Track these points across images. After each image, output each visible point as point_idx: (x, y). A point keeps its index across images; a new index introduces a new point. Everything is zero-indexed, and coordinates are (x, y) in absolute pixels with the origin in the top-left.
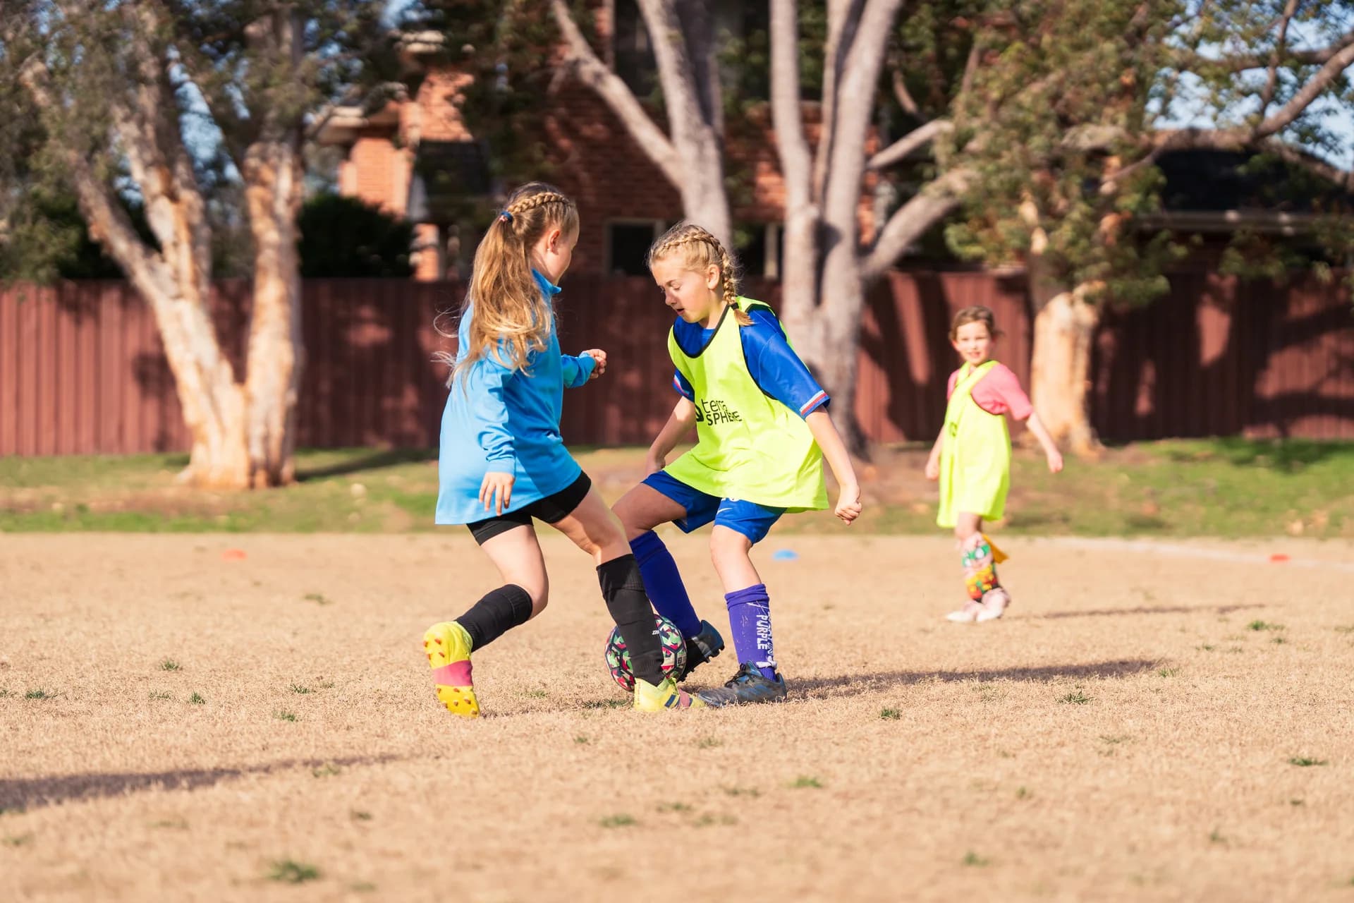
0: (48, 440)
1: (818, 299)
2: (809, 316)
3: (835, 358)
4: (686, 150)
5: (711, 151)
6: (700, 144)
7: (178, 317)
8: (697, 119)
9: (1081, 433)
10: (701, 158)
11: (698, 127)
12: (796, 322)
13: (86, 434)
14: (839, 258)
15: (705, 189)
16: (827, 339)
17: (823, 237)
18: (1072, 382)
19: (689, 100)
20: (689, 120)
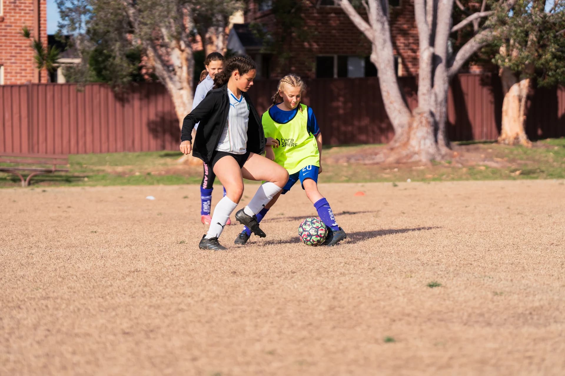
0: (104, 147)
1: (432, 85)
2: (429, 92)
3: (439, 109)
4: (377, 26)
5: (387, 26)
6: (383, 24)
7: (181, 96)
8: (381, 13)
9: (523, 137)
10: (383, 29)
11: (382, 17)
12: (424, 94)
13: (119, 144)
14: (440, 69)
15: (385, 41)
16: (436, 101)
17: (435, 60)
18: (519, 116)
19: (378, 6)
20: (378, 14)
